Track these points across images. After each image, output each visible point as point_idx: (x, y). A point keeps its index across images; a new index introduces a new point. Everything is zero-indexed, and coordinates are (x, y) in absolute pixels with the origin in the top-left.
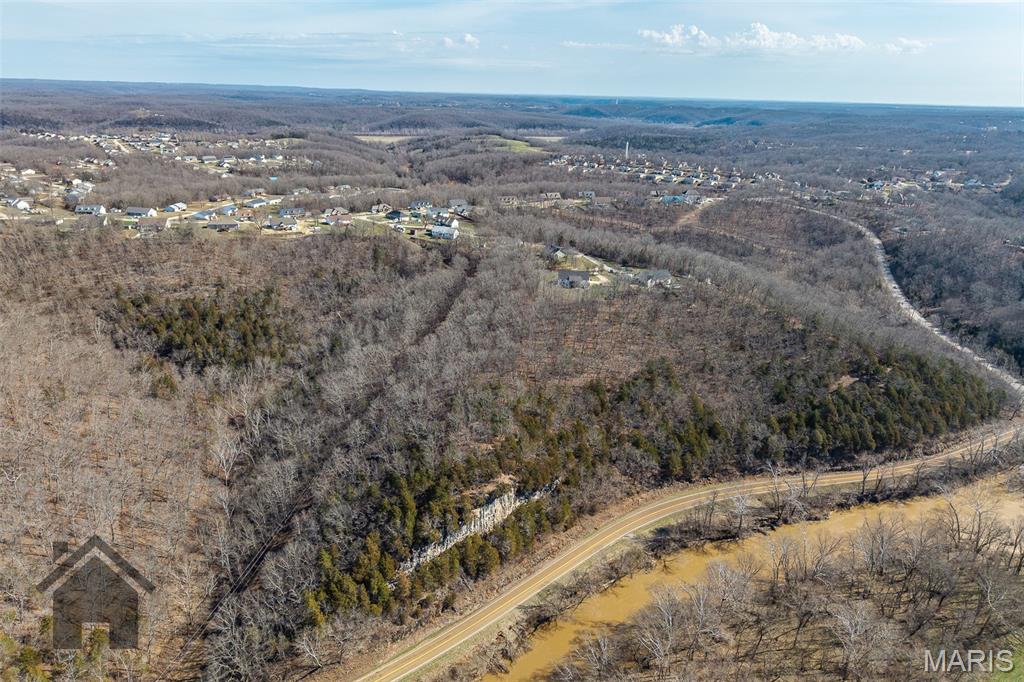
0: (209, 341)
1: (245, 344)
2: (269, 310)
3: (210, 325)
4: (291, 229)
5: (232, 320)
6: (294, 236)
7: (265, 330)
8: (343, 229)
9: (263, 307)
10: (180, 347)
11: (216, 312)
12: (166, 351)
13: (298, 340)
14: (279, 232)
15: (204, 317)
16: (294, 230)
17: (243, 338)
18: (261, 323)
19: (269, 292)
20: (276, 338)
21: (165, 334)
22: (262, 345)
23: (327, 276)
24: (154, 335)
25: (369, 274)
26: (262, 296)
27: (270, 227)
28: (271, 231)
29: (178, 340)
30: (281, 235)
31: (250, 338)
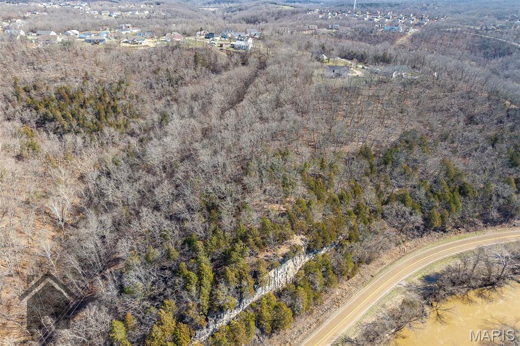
0: (73, 115)
1: (99, 119)
2: (119, 95)
3: (75, 104)
4: (141, 43)
5: (92, 102)
6: (143, 48)
7: (114, 109)
8: (175, 44)
9: (115, 93)
10: (52, 120)
11: (81, 96)
12: (42, 123)
13: (138, 116)
14: (133, 45)
15: (72, 98)
16: (143, 44)
17: (98, 115)
18: (112, 103)
19: (121, 82)
20: (122, 114)
21: (43, 110)
22: (111, 119)
23: (162, 73)
24: (34, 111)
25: (191, 72)
26: (115, 85)
27: (126, 42)
28: (128, 45)
29: (51, 115)
30: (134, 47)
31: (103, 114)
